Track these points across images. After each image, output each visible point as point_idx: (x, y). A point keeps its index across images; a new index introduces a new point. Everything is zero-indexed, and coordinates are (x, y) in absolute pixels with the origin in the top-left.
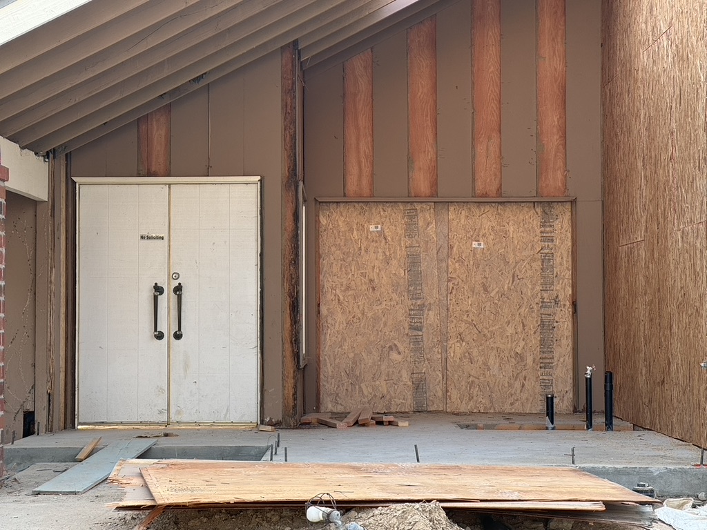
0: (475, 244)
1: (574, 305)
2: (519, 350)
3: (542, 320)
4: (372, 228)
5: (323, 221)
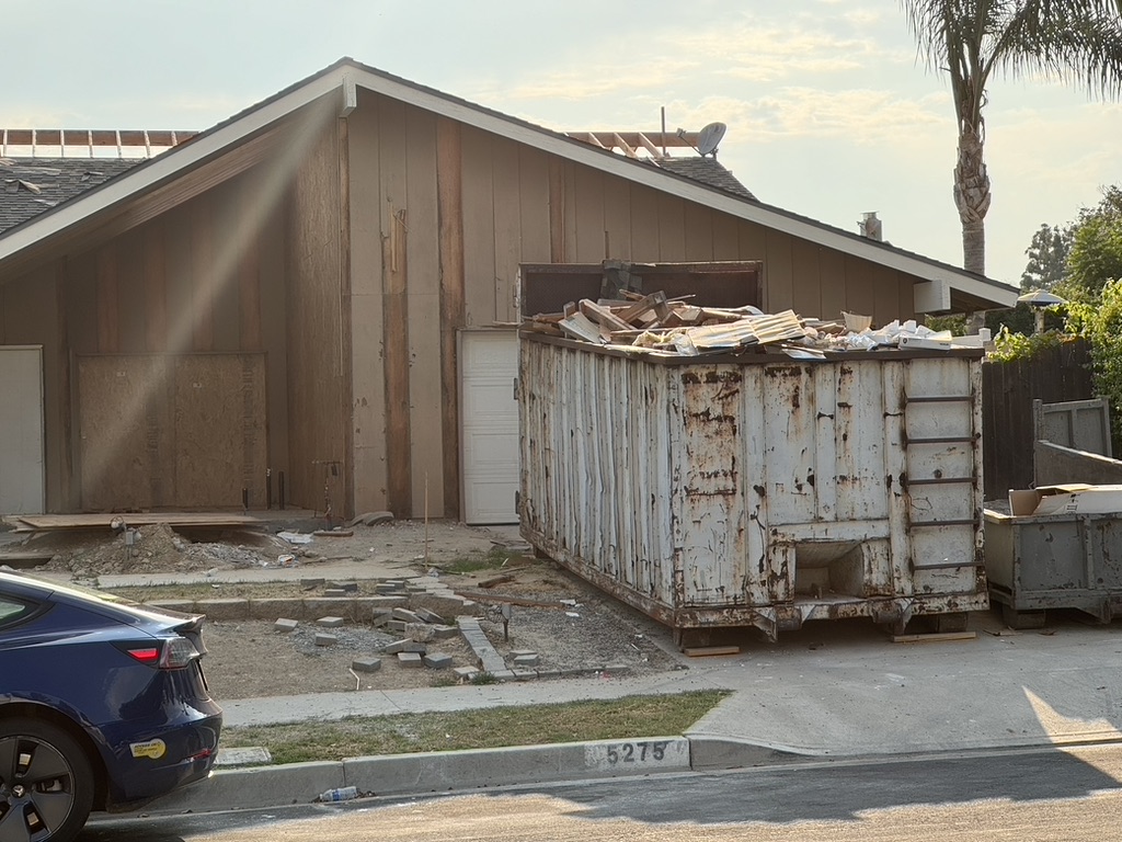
0: (195, 385)
1: (268, 427)
2: (228, 461)
3: (245, 439)
4: (119, 374)
5: (82, 369)
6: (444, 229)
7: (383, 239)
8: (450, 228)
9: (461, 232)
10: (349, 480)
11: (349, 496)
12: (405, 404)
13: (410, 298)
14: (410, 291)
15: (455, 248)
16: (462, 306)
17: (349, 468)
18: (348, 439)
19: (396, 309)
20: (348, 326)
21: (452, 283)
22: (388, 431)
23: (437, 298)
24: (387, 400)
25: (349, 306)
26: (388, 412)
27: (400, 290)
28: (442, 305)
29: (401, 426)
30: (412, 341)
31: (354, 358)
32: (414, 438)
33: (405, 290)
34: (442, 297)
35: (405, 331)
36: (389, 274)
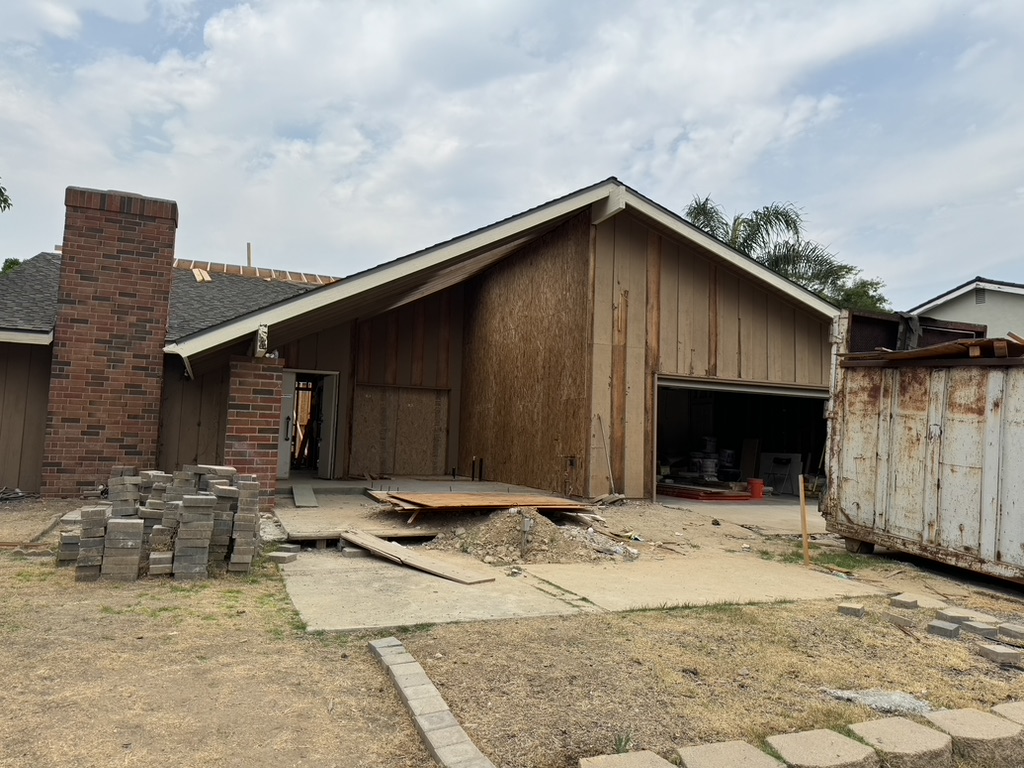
2: (425, 449)
3: (434, 437)
6: (649, 306)
7: (614, 308)
8: (652, 306)
9: (659, 309)
10: (587, 470)
11: (586, 480)
12: (623, 419)
13: (628, 350)
14: (628, 345)
15: (655, 320)
16: (657, 358)
17: (587, 461)
18: (587, 441)
19: (619, 355)
20: (591, 364)
21: (653, 343)
22: (612, 438)
23: (643, 351)
24: (612, 416)
25: (592, 350)
26: (612, 424)
27: (622, 344)
28: (646, 356)
29: (619, 434)
30: (629, 378)
31: (594, 386)
32: (627, 443)
33: (625, 344)
34: (646, 350)
35: (624, 371)
36: (616, 332)
